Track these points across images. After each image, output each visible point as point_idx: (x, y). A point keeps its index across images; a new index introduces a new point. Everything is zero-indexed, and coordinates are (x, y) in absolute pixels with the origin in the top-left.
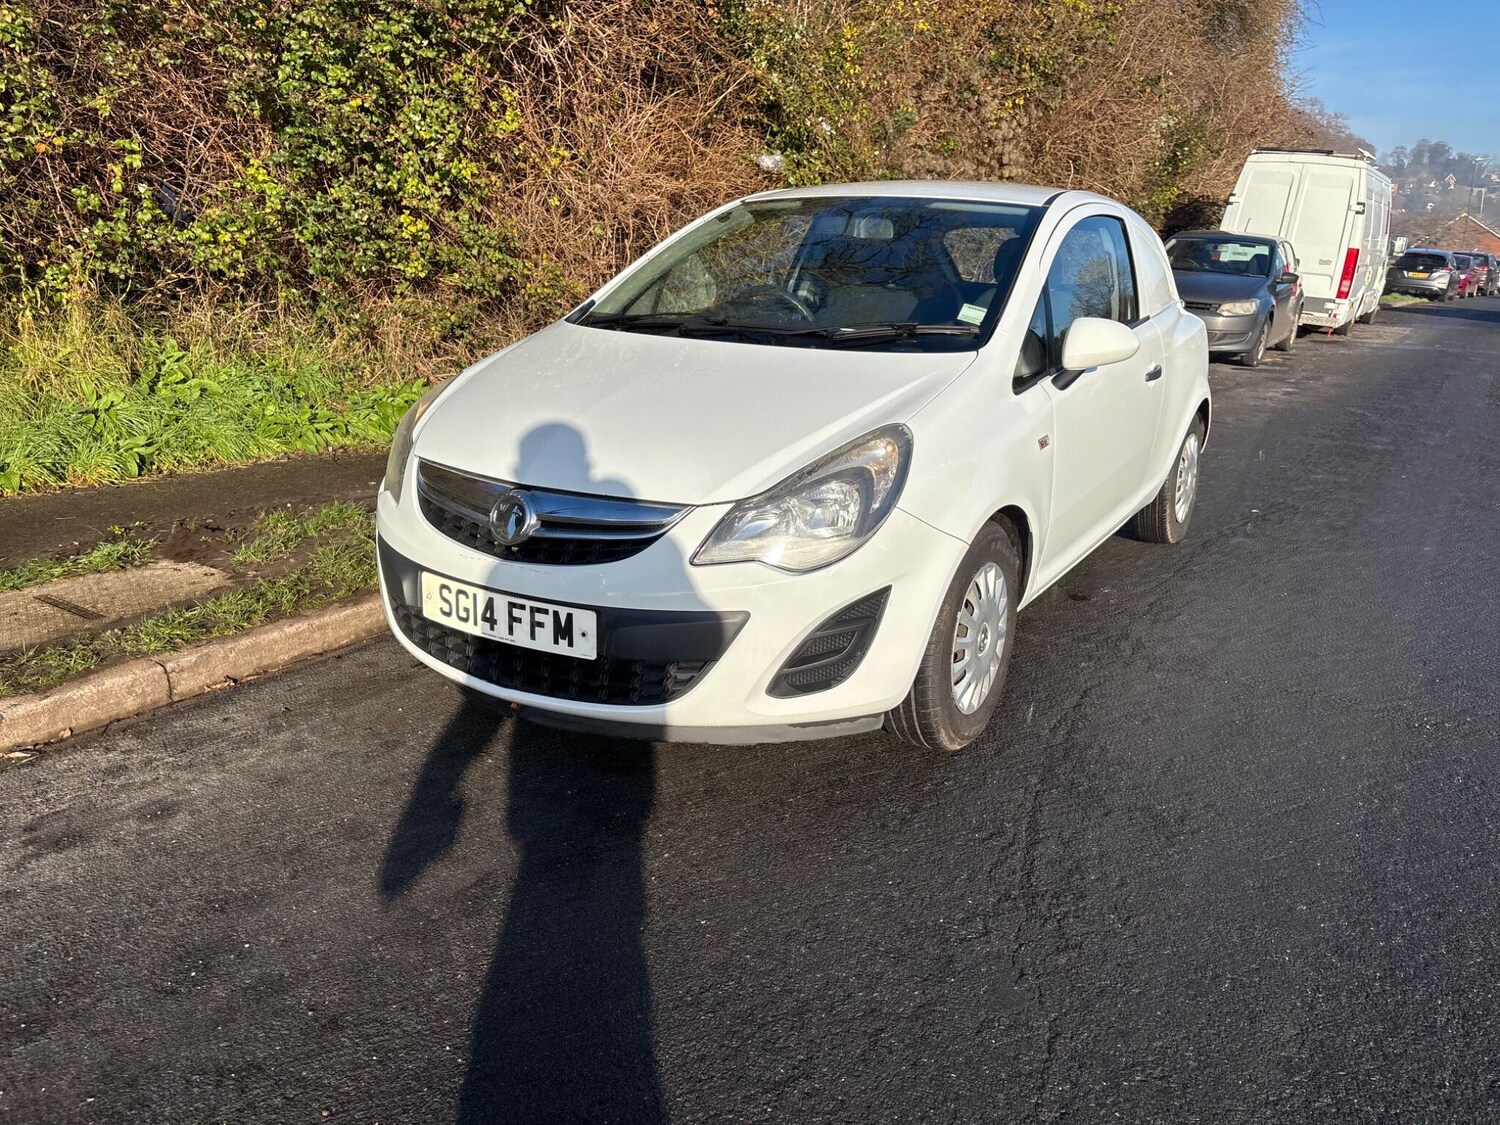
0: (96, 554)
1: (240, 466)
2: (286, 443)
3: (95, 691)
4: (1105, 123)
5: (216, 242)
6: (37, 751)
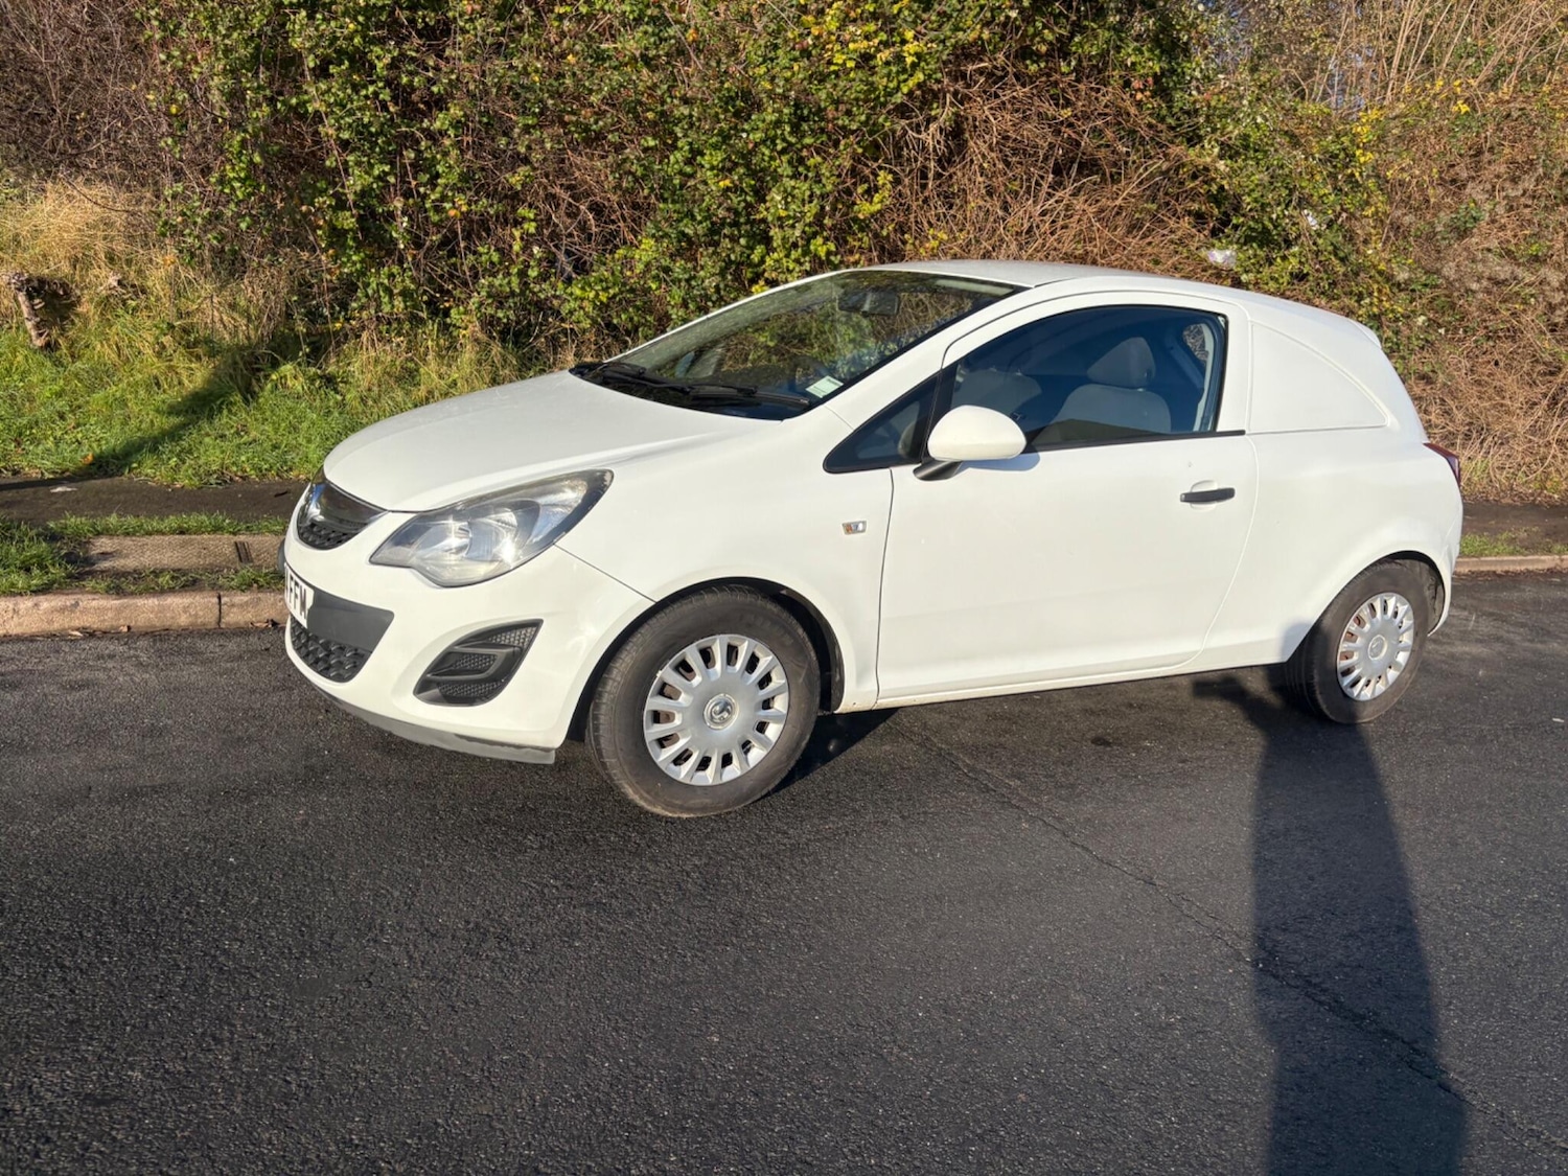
3: (158, 604)
6: (90, 634)
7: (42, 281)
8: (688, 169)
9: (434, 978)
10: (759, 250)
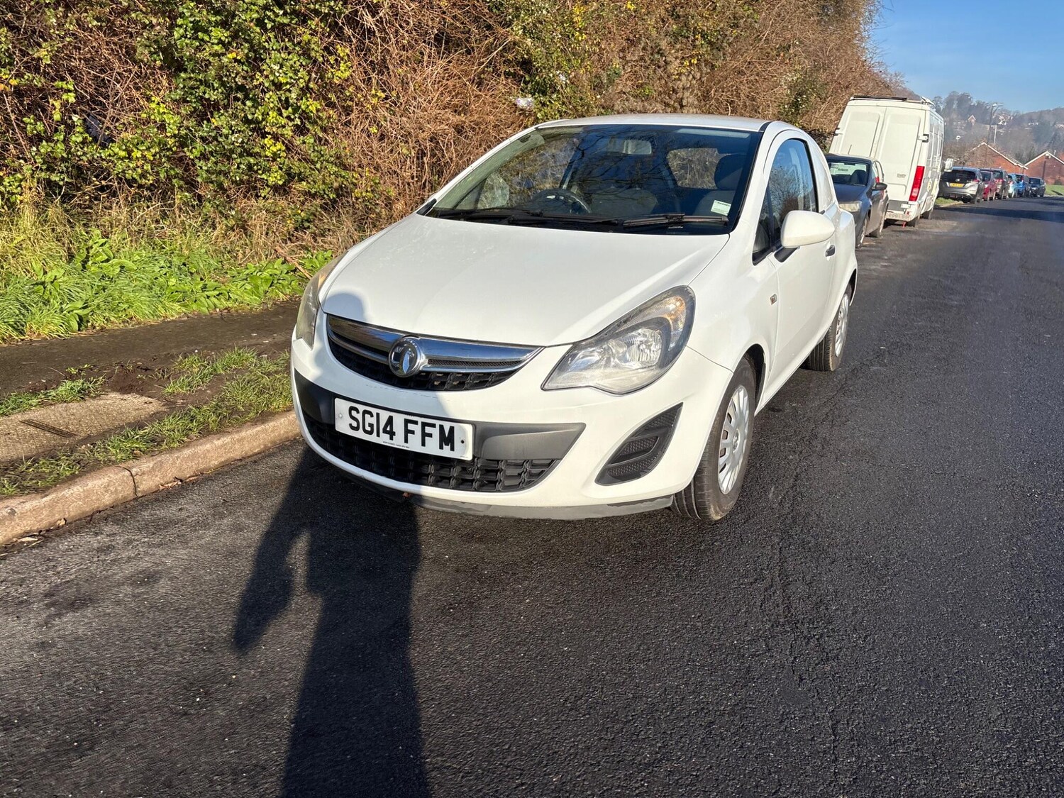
0: (60, 388)
1: (153, 323)
2: (184, 306)
3: (81, 490)
4: (752, 78)
5: (129, 158)
6: (41, 536)
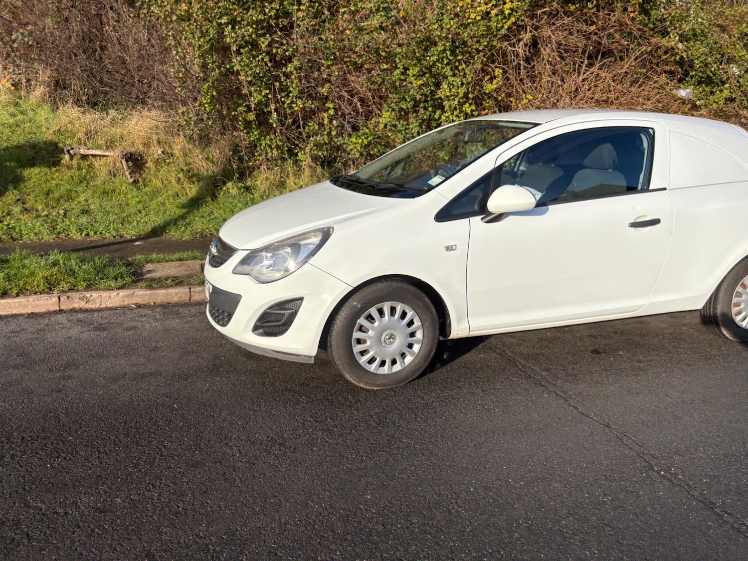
6: (139, 306)
7: (131, 154)
8: (403, 77)
9: (248, 462)
10: (438, 112)
